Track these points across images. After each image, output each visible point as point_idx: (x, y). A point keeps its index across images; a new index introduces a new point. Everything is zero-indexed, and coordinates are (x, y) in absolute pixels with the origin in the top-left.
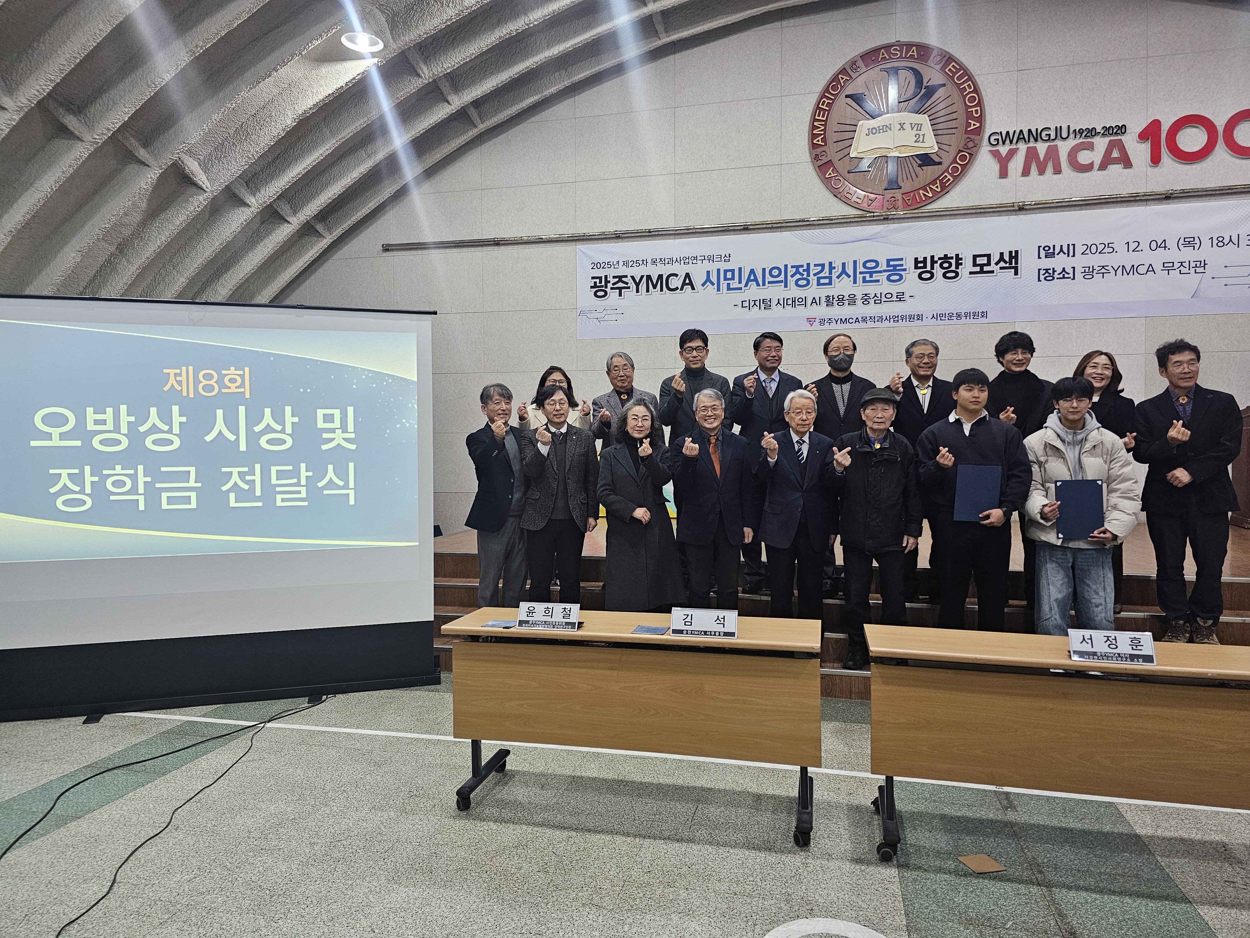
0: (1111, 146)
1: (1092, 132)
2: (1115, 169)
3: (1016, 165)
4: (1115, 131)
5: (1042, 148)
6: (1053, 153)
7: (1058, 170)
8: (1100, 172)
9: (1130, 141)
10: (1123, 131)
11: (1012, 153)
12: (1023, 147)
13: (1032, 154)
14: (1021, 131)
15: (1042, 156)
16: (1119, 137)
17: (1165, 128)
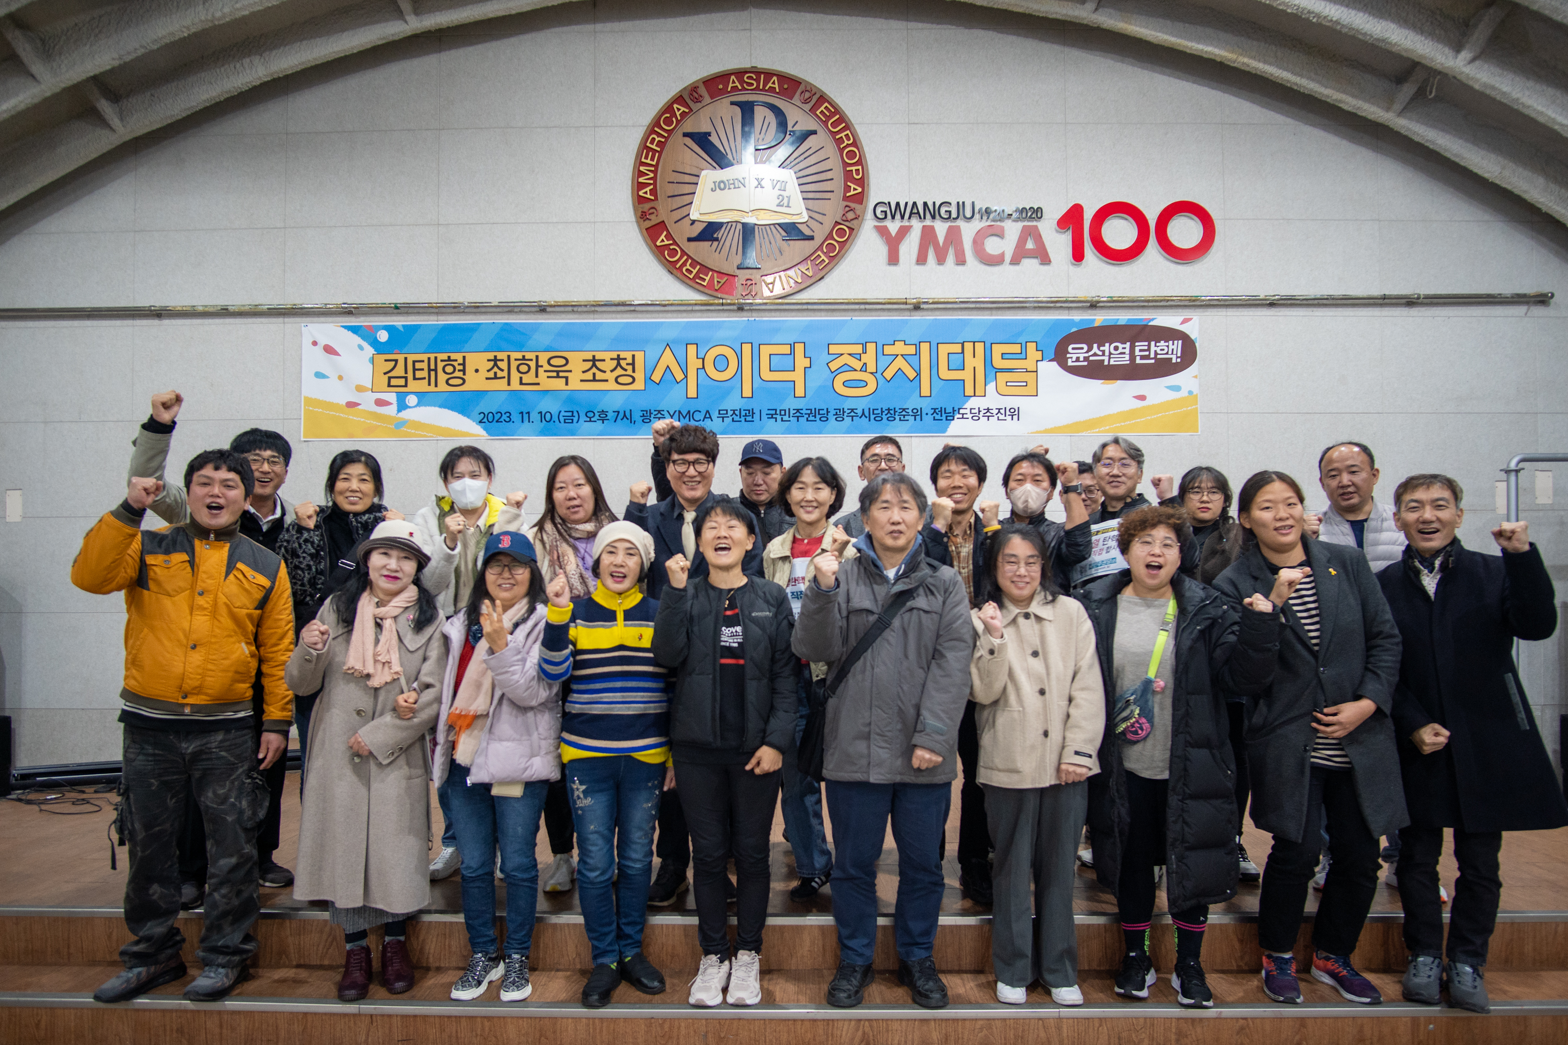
0: (1027, 233)
1: (1001, 214)
2: (1030, 264)
3: (909, 247)
4: (1029, 214)
5: (941, 228)
6: (954, 236)
7: (961, 261)
8: (1012, 267)
9: (1047, 227)
10: (1039, 215)
11: (904, 232)
12: (917, 225)
13: (928, 235)
14: (915, 204)
15: (941, 239)
16: (1034, 223)
17: (1088, 216)
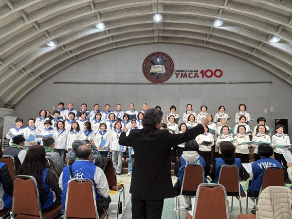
0: (195, 74)
1: (192, 71)
2: (196, 78)
3: (179, 76)
4: (196, 71)
5: (184, 73)
6: (186, 74)
7: (186, 77)
8: (194, 78)
9: (199, 73)
11: (179, 74)
12: (181, 73)
13: (182, 74)
14: (180, 70)
15: (184, 75)
17: (204, 71)
